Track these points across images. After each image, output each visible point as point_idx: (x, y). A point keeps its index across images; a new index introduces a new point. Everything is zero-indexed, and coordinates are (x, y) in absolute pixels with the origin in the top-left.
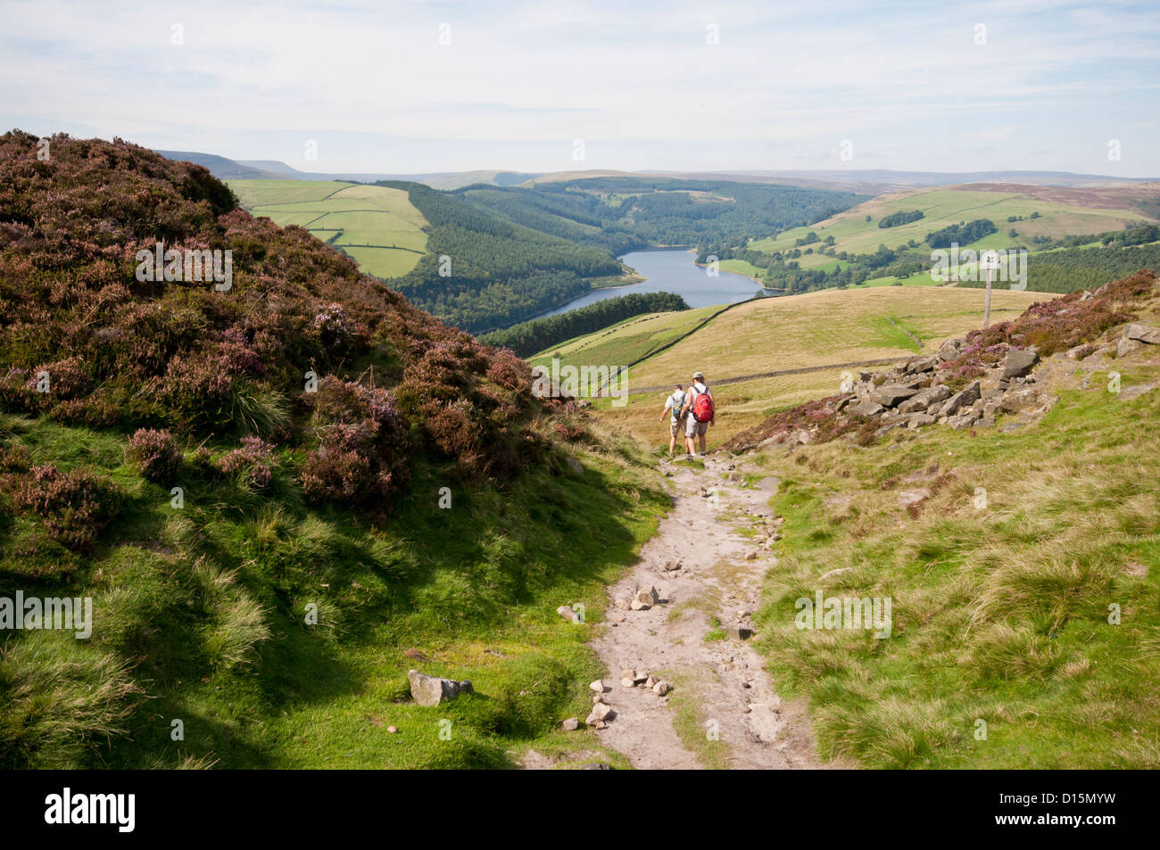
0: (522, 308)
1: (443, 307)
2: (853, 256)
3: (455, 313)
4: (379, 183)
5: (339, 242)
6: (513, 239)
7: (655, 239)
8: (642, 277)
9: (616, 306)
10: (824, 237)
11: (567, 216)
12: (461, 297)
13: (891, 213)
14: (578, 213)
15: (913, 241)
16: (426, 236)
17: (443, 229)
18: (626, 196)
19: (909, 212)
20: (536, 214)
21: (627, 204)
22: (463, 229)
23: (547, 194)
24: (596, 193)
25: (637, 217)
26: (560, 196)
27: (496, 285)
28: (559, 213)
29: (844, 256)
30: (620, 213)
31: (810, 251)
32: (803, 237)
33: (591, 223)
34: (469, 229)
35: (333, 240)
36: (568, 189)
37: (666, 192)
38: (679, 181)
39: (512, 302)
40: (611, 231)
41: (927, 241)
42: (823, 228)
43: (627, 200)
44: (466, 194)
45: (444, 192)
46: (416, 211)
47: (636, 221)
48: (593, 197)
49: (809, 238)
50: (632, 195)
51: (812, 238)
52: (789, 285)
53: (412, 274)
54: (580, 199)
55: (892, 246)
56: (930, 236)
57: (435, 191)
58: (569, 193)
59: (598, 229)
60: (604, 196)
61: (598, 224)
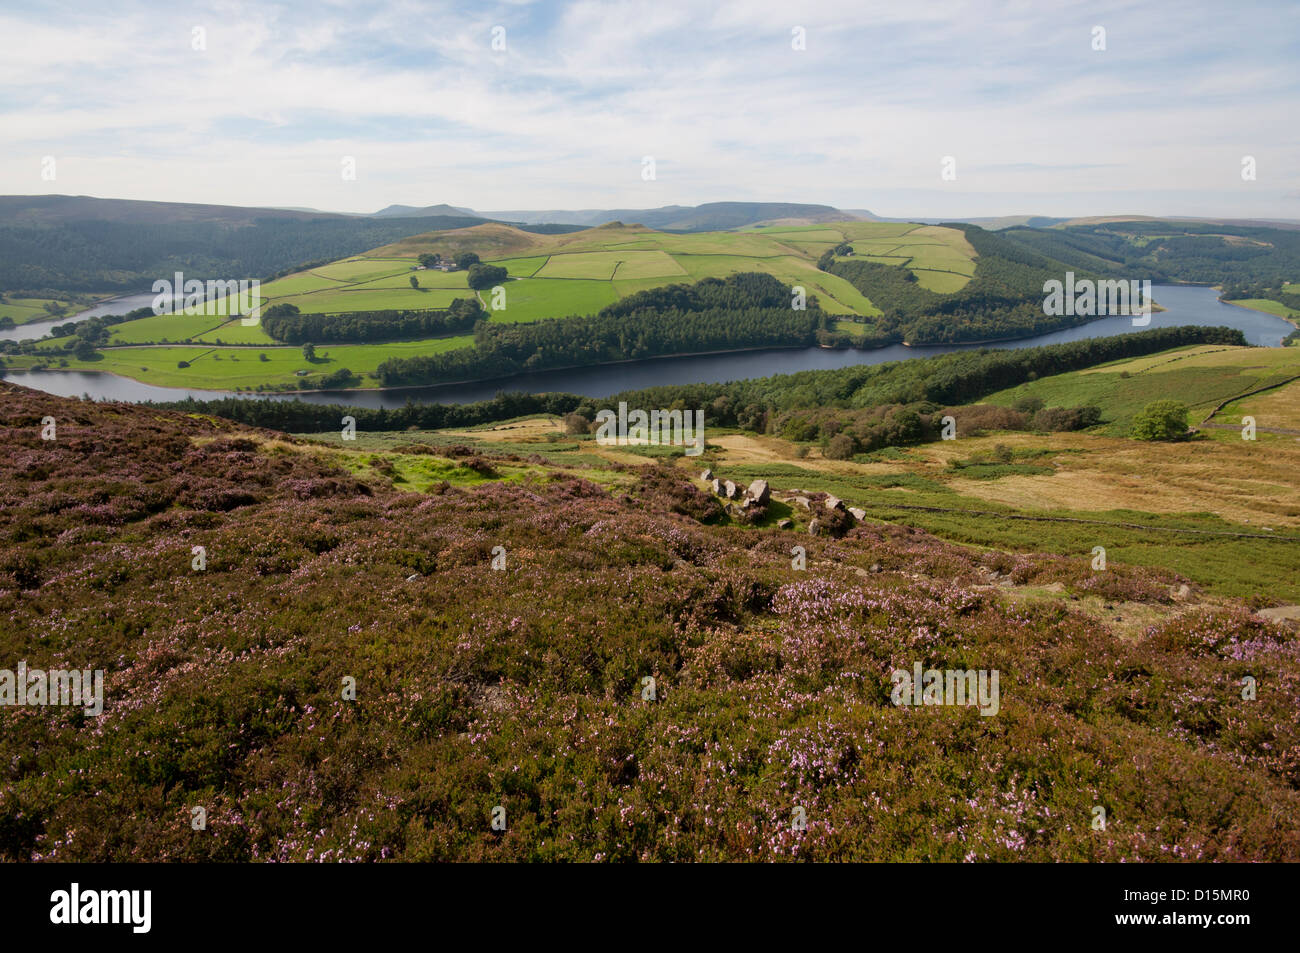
0: (1046, 324)
1: (981, 318)
3: (990, 323)
4: (942, 225)
5: (909, 266)
6: (1046, 269)
7: (1176, 275)
8: (1161, 308)
9: (1171, 335)
11: (1092, 253)
12: (997, 312)
14: (1102, 251)
16: (975, 264)
17: (990, 259)
18: (1155, 238)
20: (1065, 250)
21: (1153, 245)
22: (1005, 261)
23: (1077, 234)
24: (1123, 235)
25: (1161, 256)
26: (1091, 236)
27: (1027, 304)
28: (1087, 251)
30: (1144, 252)
33: (1115, 259)
34: (1009, 260)
35: (905, 264)
36: (1097, 231)
37: (1197, 236)
38: (1214, 227)
39: (1038, 319)
40: (1135, 266)
43: (1154, 241)
44: (1007, 233)
45: (993, 232)
46: (969, 246)
47: (1159, 260)
48: (1120, 238)
50: (1161, 237)
53: (961, 292)
54: (1106, 239)
57: (987, 232)
58: (1096, 234)
59: (1120, 265)
60: (1131, 237)
61: (1122, 261)
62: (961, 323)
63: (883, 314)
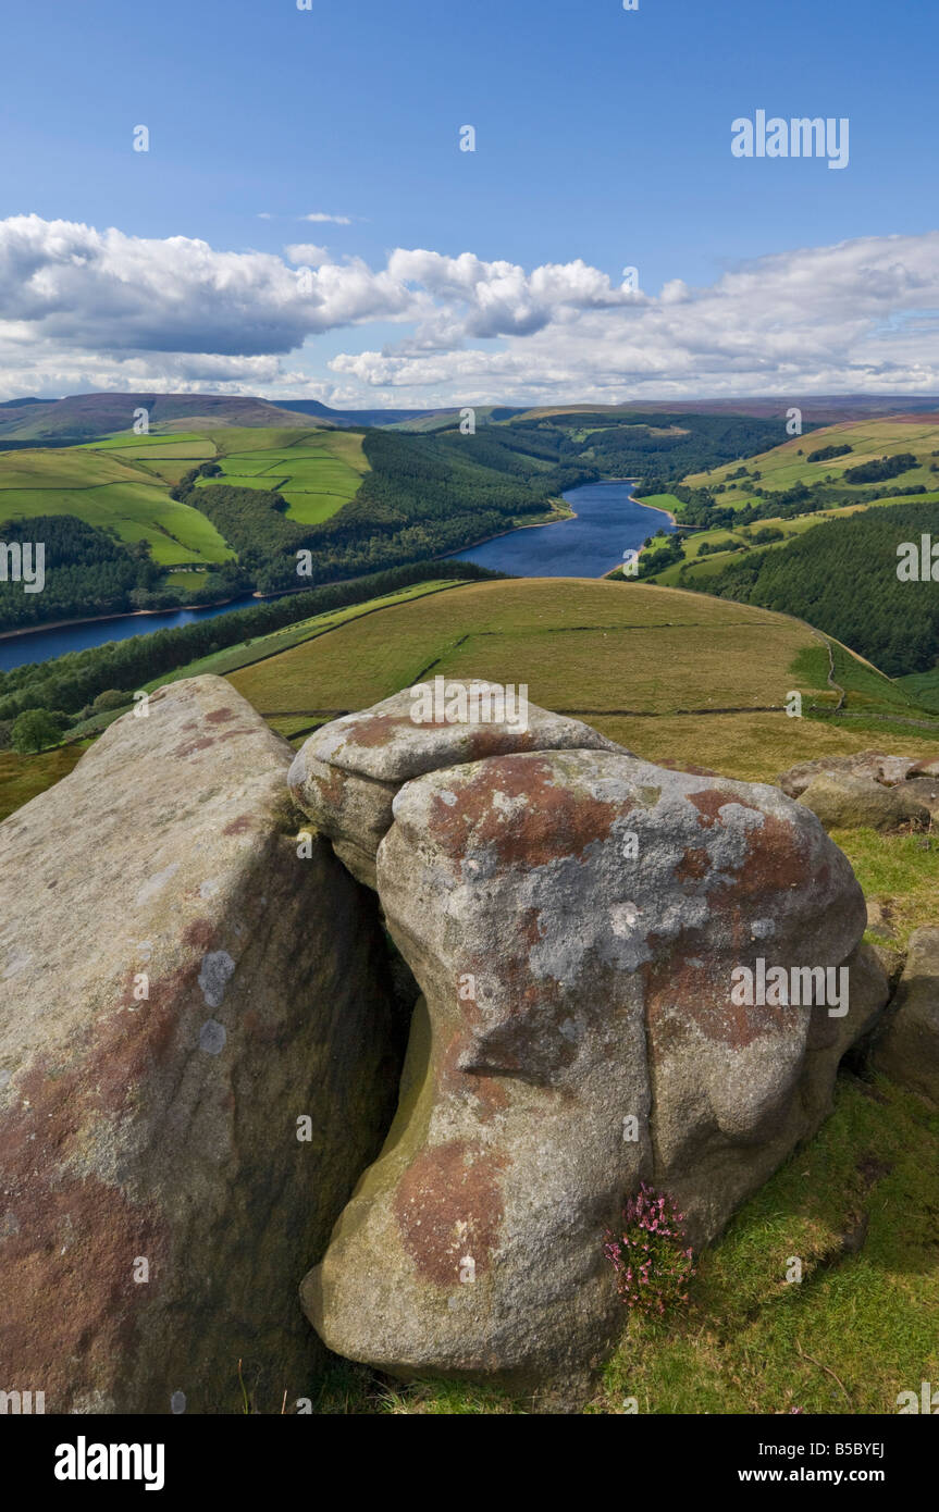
2: (767, 492)
5: (283, 489)
7: (607, 472)
10: (752, 472)
11: (527, 453)
12: (372, 541)
13: (822, 447)
14: (540, 450)
15: (829, 477)
16: (362, 481)
18: (591, 431)
19: (838, 446)
21: (590, 442)
23: (519, 430)
24: (565, 429)
25: (597, 452)
26: (533, 432)
27: (412, 528)
28: (513, 449)
29: (759, 493)
30: (583, 447)
31: (734, 487)
32: (733, 472)
35: (278, 487)
36: (541, 426)
37: (629, 427)
40: (567, 466)
41: (844, 477)
42: (756, 462)
43: (592, 435)
46: (362, 457)
47: (595, 456)
48: (562, 433)
49: (738, 473)
50: (596, 430)
51: (742, 472)
52: (698, 522)
53: (330, 521)
55: (808, 482)
56: (848, 471)
58: (540, 430)
59: (554, 465)
60: (572, 431)
61: (556, 460)
62: (325, 560)
63: (236, 557)
